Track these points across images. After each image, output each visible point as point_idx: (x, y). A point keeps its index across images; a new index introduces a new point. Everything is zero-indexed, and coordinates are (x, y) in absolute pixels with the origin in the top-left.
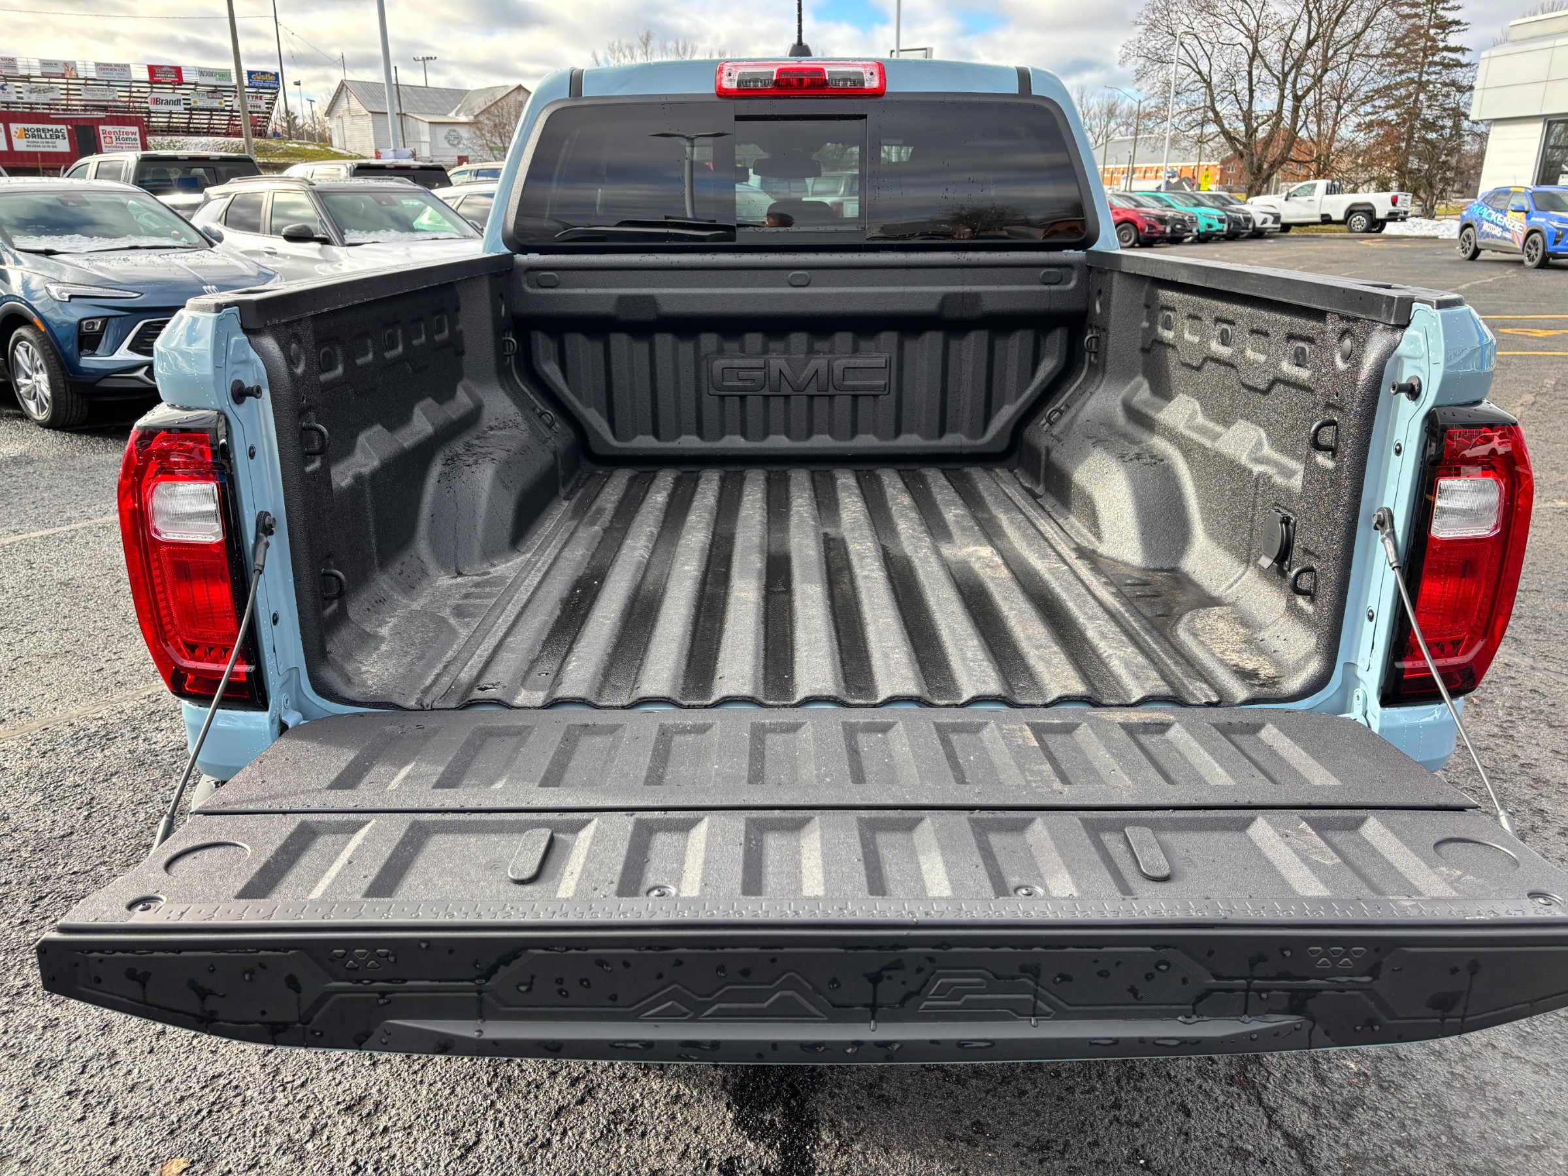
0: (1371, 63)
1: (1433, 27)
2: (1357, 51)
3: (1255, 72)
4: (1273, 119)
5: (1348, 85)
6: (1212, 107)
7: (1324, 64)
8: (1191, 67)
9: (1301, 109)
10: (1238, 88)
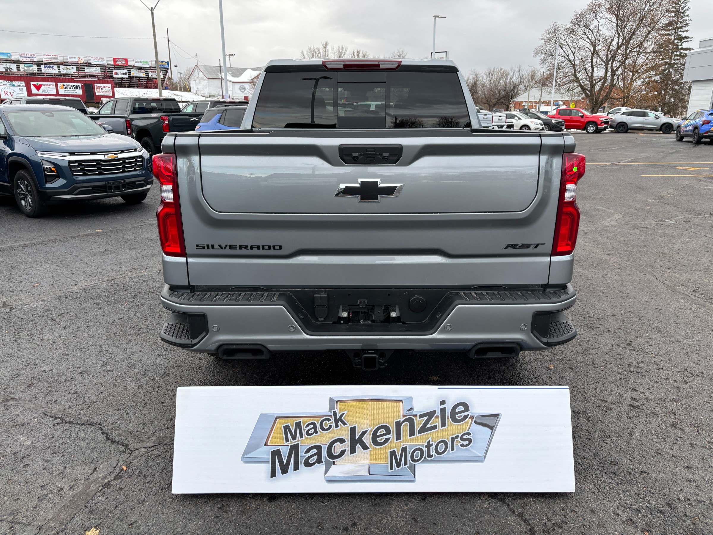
0: (647, 56)
1: (676, 39)
2: (641, 51)
3: (594, 60)
4: (603, 80)
5: (637, 65)
6: (575, 75)
7: (626, 56)
8: (565, 57)
9: (615, 76)
10: (587, 66)
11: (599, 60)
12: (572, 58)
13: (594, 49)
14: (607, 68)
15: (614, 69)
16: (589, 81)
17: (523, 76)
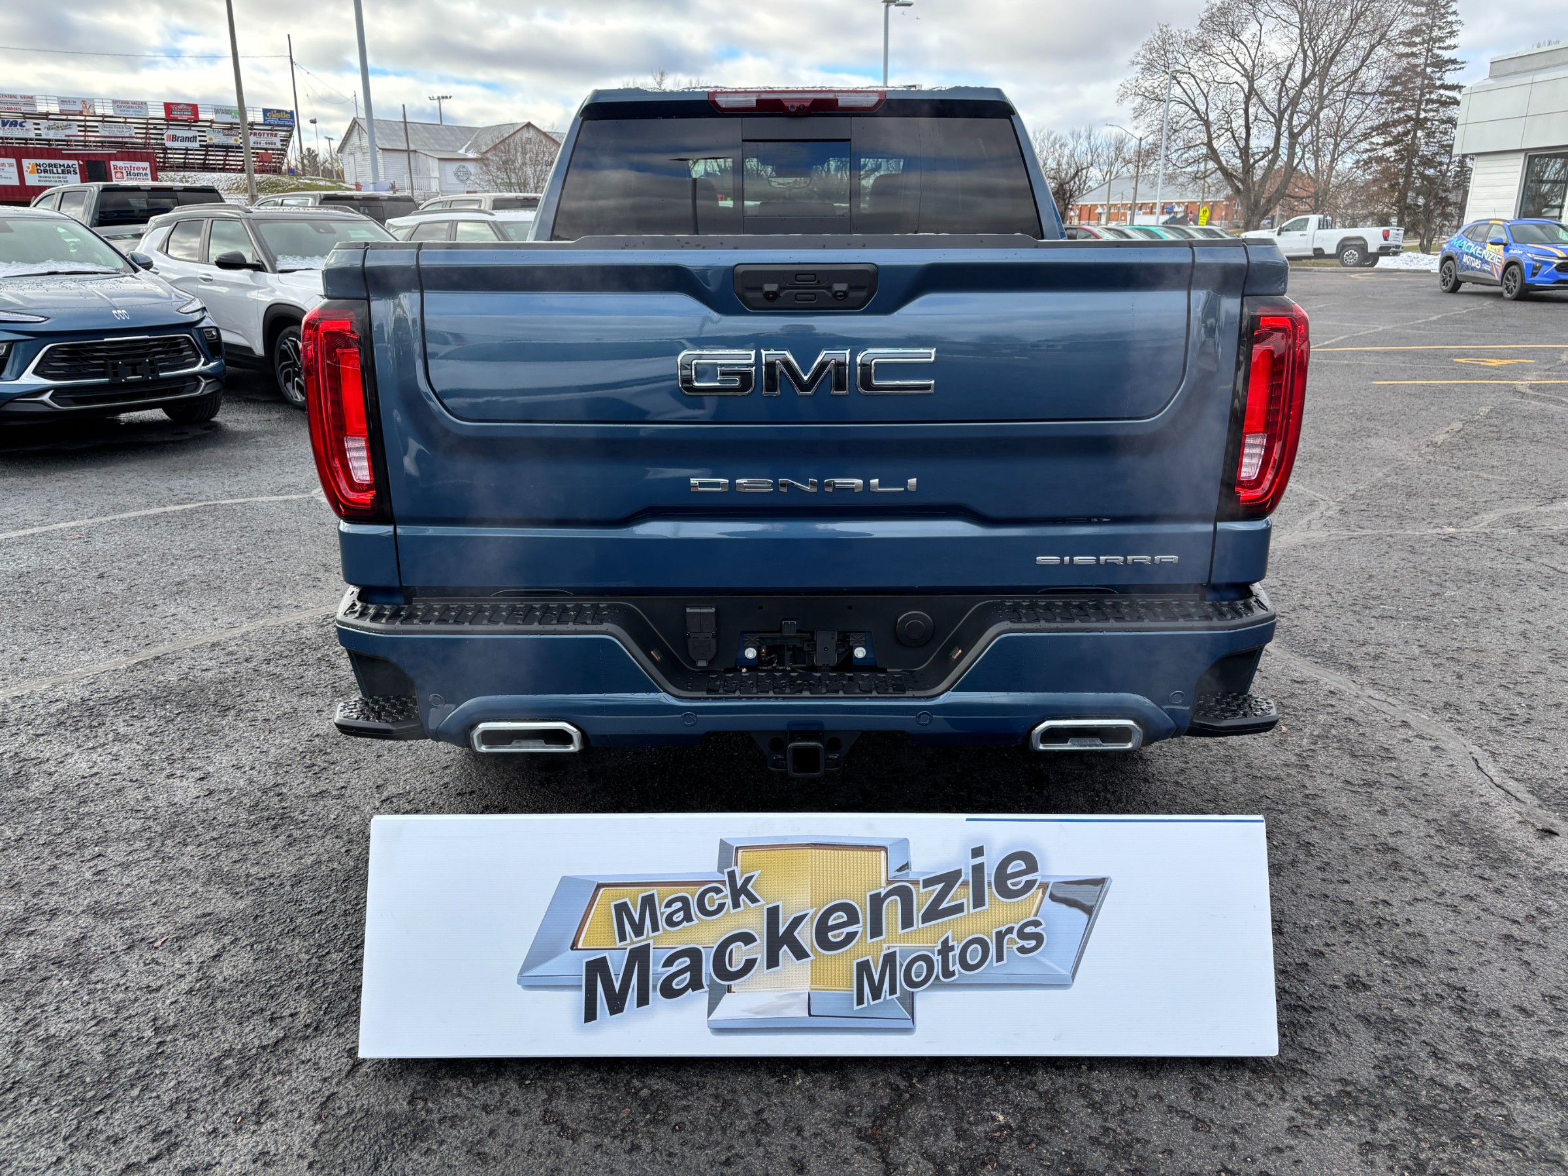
0: (1367, 101)
1: (1429, 65)
2: (1354, 89)
3: (1252, 110)
4: (1270, 156)
5: (1346, 122)
6: (1209, 145)
7: (1321, 101)
8: (1187, 105)
9: (1298, 146)
10: (1235, 125)
11: (1261, 109)
12: (1202, 108)
13: (1251, 88)
14: (1279, 128)
15: (1296, 131)
16: (1241, 157)
17: (1097, 149)
